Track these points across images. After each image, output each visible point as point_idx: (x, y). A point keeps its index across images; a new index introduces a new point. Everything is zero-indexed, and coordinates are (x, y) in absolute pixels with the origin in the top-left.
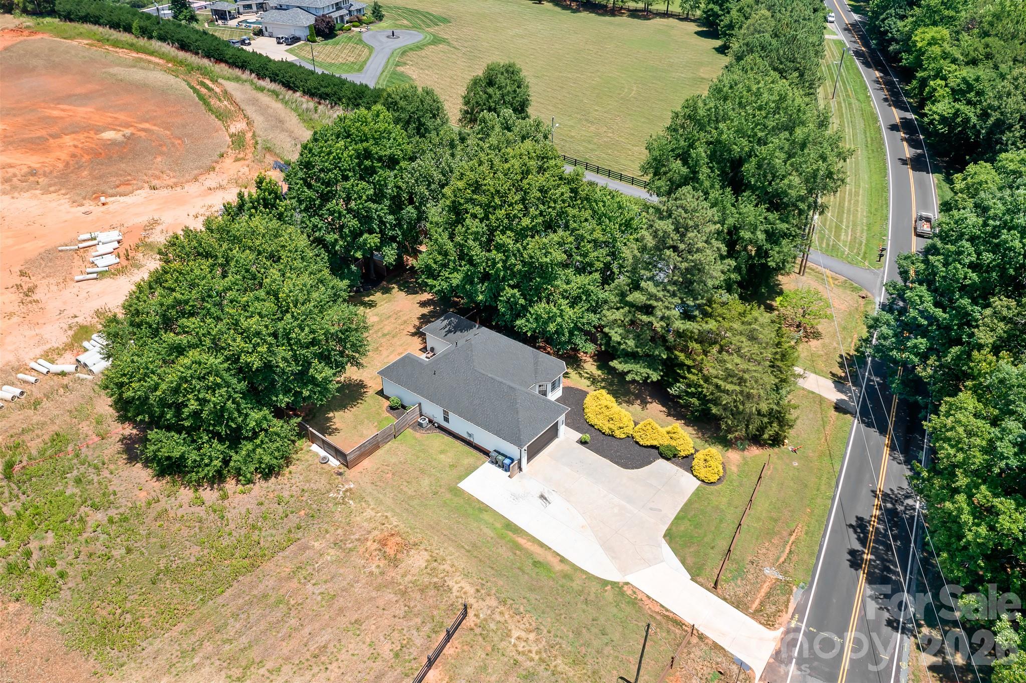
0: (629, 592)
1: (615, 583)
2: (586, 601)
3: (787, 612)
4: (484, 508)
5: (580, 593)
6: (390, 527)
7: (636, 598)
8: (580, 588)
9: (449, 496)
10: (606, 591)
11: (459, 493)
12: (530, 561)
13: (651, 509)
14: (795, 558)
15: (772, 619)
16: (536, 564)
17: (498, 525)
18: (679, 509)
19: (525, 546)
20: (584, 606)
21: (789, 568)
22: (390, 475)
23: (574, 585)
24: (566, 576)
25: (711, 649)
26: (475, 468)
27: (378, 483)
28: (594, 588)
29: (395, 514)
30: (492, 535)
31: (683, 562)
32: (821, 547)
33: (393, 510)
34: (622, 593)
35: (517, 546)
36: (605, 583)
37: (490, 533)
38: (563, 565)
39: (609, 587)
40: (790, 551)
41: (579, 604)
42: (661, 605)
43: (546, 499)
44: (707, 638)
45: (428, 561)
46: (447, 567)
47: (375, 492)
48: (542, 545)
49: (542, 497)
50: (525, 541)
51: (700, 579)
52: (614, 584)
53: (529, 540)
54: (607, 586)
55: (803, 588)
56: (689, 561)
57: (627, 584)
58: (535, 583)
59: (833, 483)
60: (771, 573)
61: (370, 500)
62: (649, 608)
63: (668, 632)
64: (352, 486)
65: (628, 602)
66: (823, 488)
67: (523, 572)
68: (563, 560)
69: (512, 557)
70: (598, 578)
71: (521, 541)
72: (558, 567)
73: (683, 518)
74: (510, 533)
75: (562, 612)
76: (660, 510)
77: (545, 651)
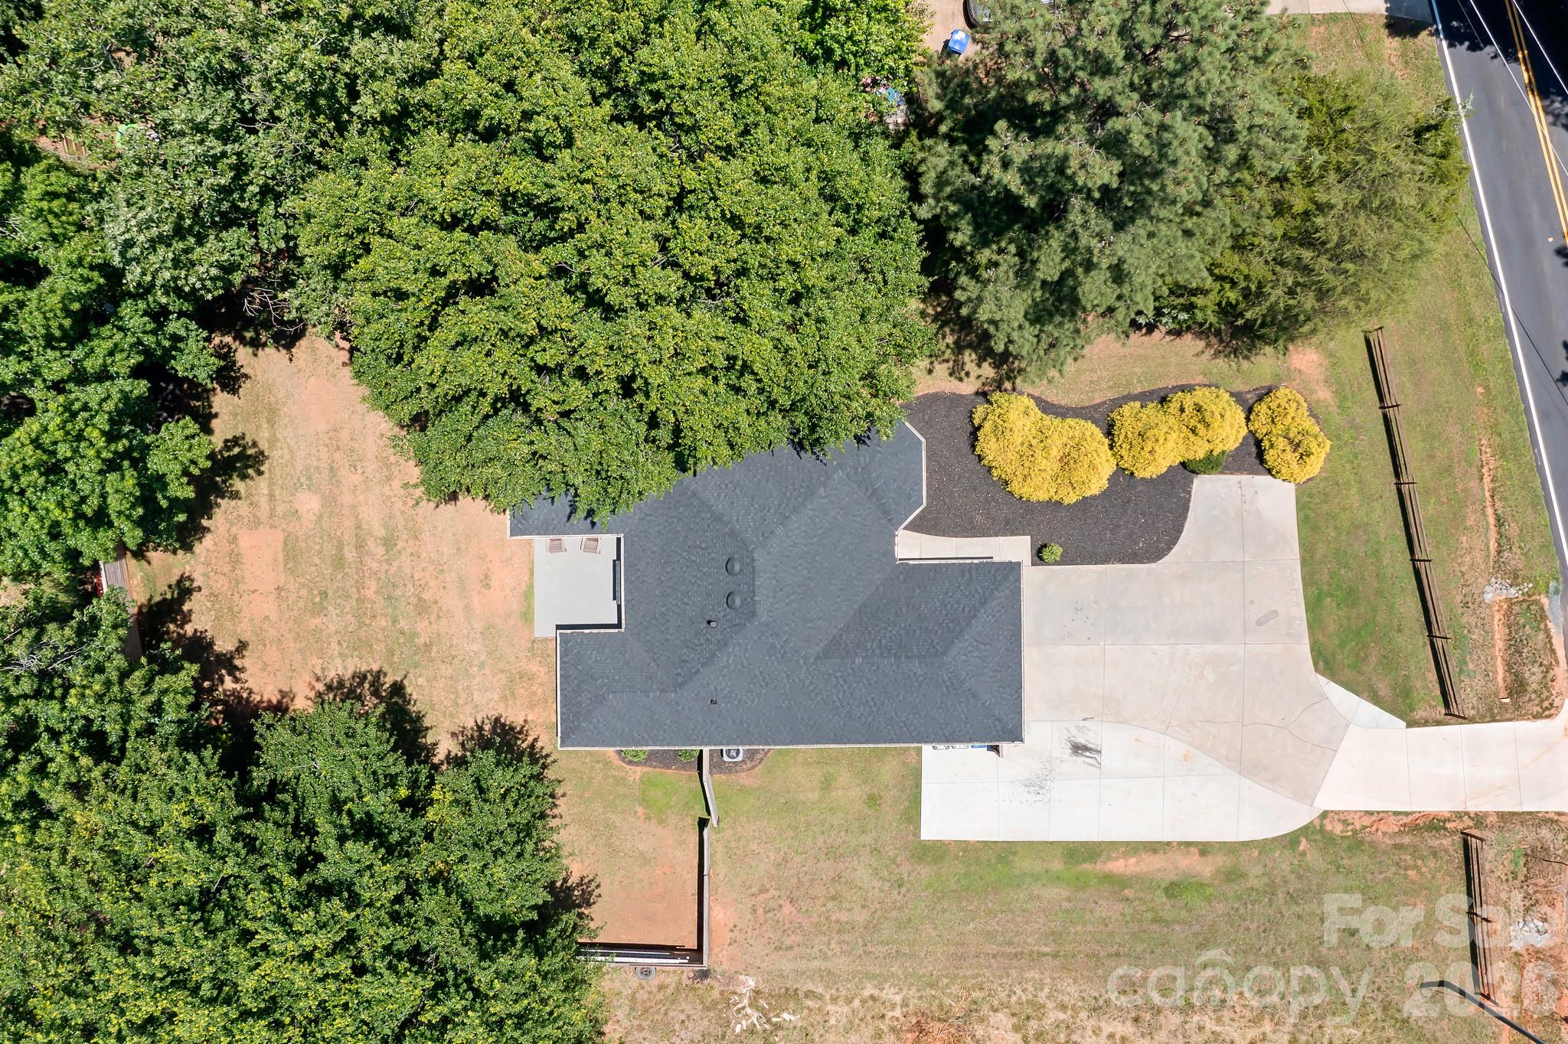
0: (1338, 829)
1: (1306, 828)
2: (1292, 898)
3: (1558, 662)
4: (1005, 852)
5: (1271, 890)
6: (898, 1013)
7: (1355, 832)
8: (1266, 880)
9: (926, 872)
10: (1303, 854)
11: (937, 852)
12: (1159, 892)
13: (1259, 623)
14: (1512, 529)
15: (1546, 694)
16: (1172, 890)
17: (1057, 866)
18: (1299, 584)
19: (1129, 871)
20: (1295, 908)
21: (1514, 558)
22: (788, 908)
23: (1252, 882)
24: (1233, 875)
25: (1501, 828)
26: (917, 774)
27: (788, 942)
28: (1284, 863)
29: (881, 980)
30: (1065, 893)
31: (1376, 700)
32: (1540, 469)
33: (871, 976)
34: (1329, 839)
35: (1117, 883)
36: (1291, 840)
37: (1054, 893)
38: (1210, 859)
39: (1303, 845)
40: (1498, 519)
41: (1284, 909)
42: (1396, 813)
43: (1086, 749)
44: (1486, 814)
45: (1017, 1028)
46: (1054, 1016)
47: (803, 965)
48: (1153, 848)
49: (1078, 749)
50: (1121, 863)
51: (1420, 714)
52: (1306, 830)
53: (1126, 855)
54: (1299, 843)
55: (1557, 592)
56: (1384, 691)
57: (1325, 815)
58: (1197, 928)
59: (1488, 281)
60: (1495, 593)
61: (810, 986)
62: (1384, 834)
63: (1435, 854)
64: (751, 983)
65: (1350, 849)
66: (1477, 309)
67: (1168, 924)
68: (1205, 849)
69: (1128, 911)
70: (1274, 839)
71: (1118, 866)
72: (1205, 869)
73: (1319, 599)
74: (1087, 867)
75: (1272, 944)
76: (1275, 613)
77: (1301, 1031)
